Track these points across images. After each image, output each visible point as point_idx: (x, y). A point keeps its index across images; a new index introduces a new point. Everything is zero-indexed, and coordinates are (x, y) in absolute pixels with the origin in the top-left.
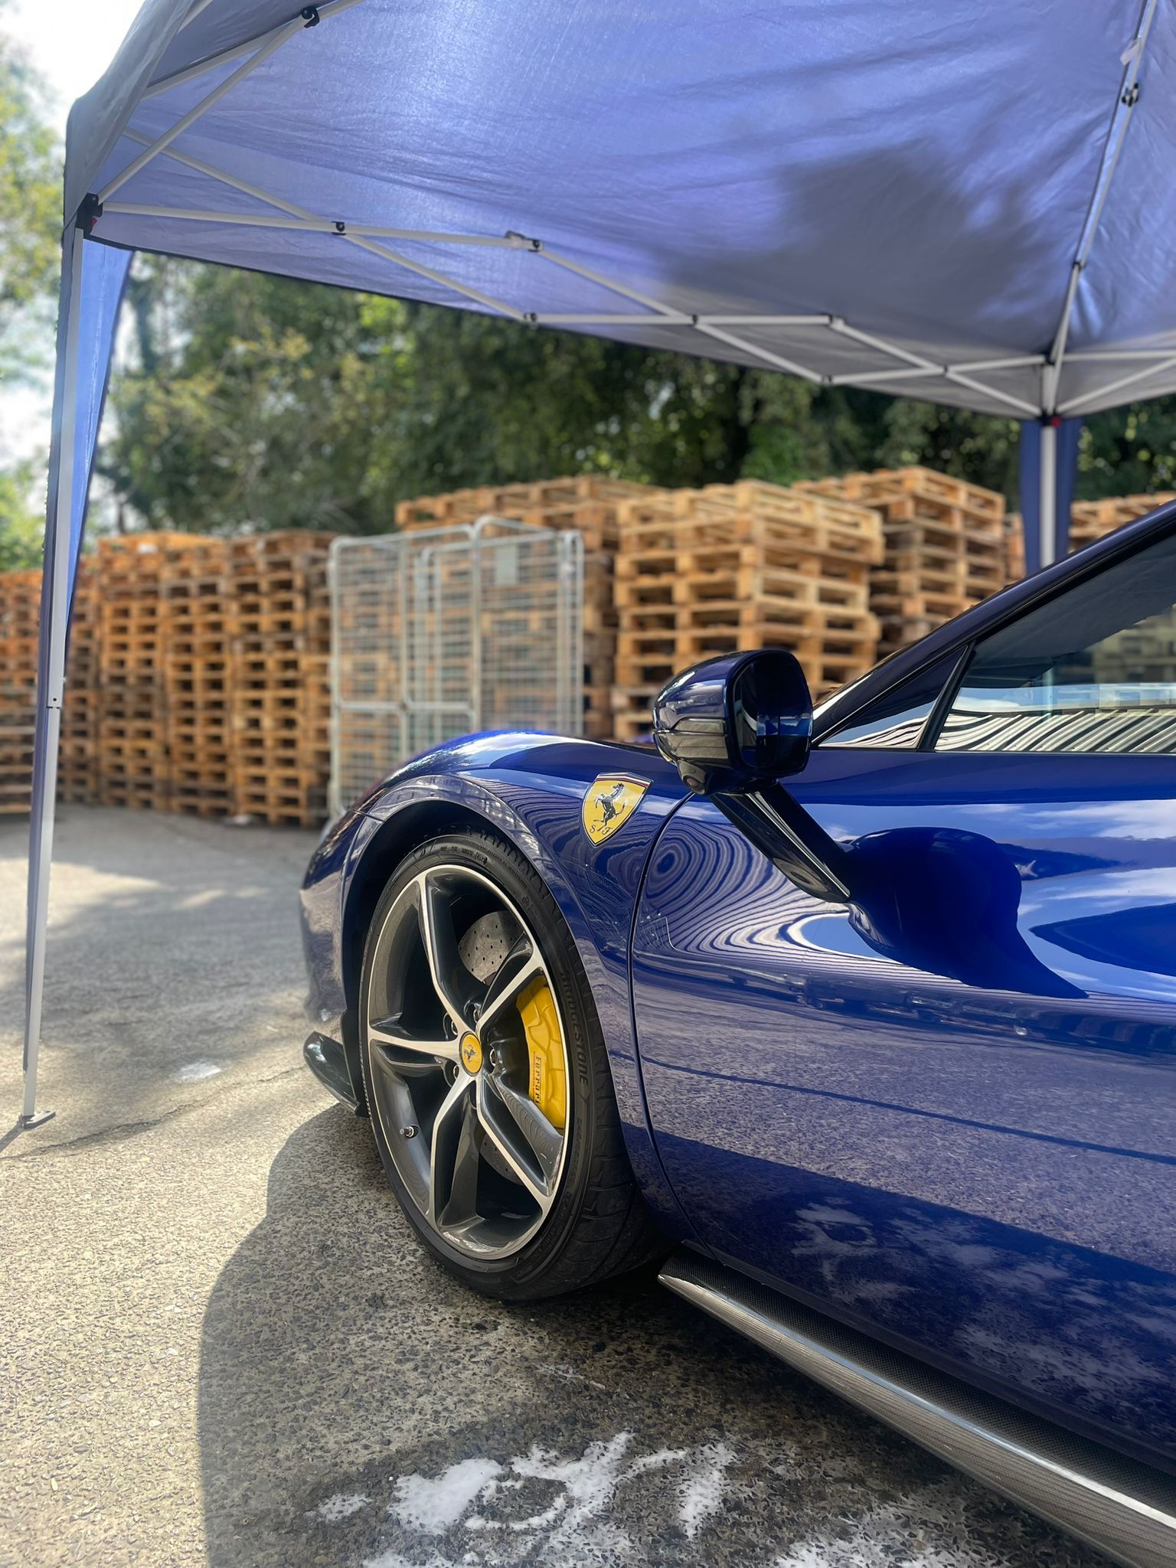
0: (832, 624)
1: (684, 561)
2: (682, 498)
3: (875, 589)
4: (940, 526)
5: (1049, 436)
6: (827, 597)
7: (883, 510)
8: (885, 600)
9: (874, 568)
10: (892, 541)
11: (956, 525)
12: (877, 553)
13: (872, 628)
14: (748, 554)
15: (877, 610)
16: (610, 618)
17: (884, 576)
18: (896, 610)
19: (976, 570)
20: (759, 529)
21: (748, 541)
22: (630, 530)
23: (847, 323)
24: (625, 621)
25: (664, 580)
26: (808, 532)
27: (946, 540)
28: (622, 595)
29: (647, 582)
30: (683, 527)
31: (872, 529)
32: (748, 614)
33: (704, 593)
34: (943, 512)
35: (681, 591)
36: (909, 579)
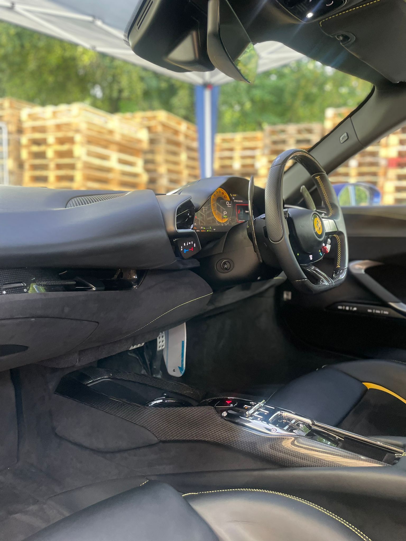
0: (124, 173)
1: (51, 139)
2: (49, 110)
3: (146, 162)
4: (174, 138)
5: (207, 94)
6: (122, 162)
7: (149, 129)
8: (150, 166)
9: (145, 152)
10: (152, 141)
11: (181, 138)
12: (145, 145)
13: (145, 178)
14: (78, 138)
15: (148, 171)
16: (21, 165)
17: (149, 157)
18: (154, 171)
19: (190, 158)
20: (83, 126)
21: (77, 131)
22: (28, 124)
23: (104, 22)
24: (27, 166)
25: (42, 148)
26: (111, 132)
27: (177, 144)
28: (24, 154)
29: (35, 149)
30: (50, 123)
31: (144, 135)
32: (79, 165)
33: (60, 154)
34: (176, 132)
35: (50, 153)
36: (160, 158)
